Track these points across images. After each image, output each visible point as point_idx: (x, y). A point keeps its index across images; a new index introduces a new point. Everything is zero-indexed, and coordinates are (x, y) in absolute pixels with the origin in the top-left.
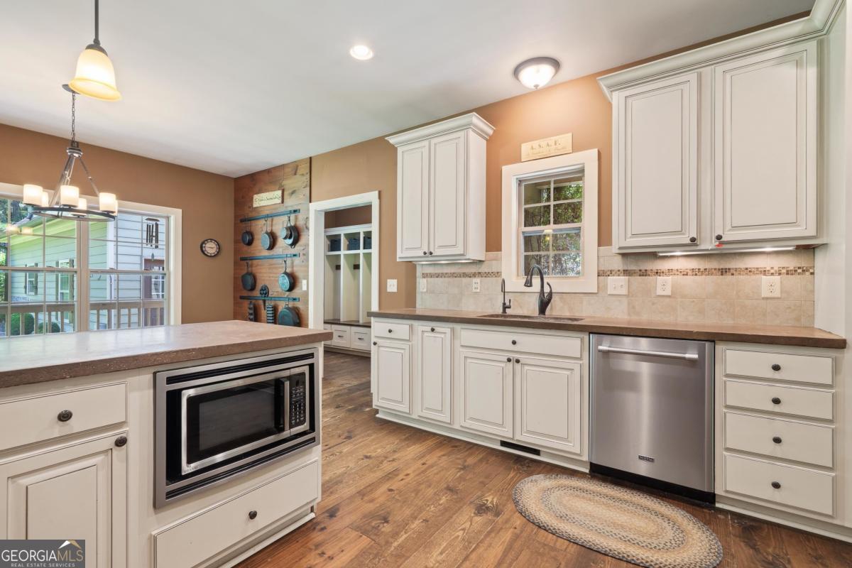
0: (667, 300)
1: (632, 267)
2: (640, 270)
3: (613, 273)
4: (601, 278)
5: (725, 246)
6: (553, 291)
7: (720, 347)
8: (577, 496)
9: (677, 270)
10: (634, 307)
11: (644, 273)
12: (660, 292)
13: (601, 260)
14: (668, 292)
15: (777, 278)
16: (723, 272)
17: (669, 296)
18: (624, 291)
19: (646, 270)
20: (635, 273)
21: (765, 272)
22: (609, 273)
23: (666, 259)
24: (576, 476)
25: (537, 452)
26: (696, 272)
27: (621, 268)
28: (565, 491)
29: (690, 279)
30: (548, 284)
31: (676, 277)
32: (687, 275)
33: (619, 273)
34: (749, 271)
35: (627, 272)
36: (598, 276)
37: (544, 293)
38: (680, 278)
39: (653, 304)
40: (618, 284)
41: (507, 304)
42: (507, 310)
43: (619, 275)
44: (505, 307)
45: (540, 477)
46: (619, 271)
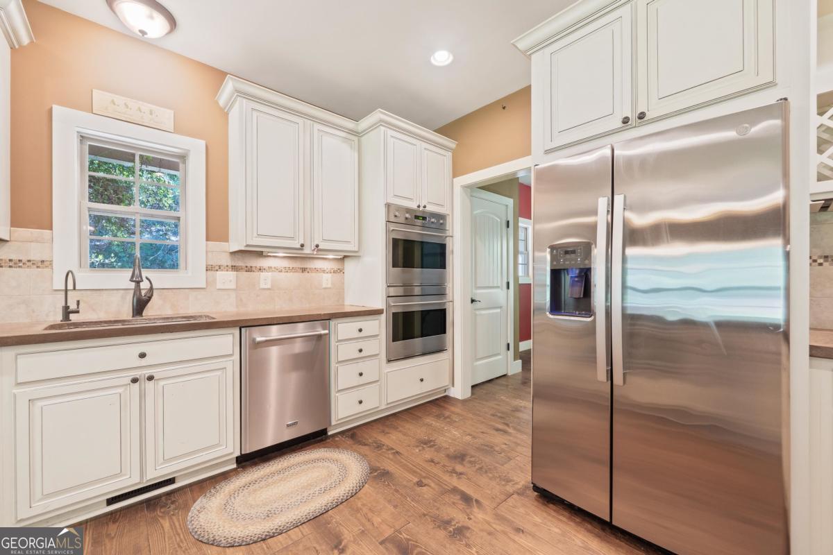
0: (268, 292)
1: (240, 263)
2: (247, 267)
3: (222, 268)
4: (209, 272)
5: (320, 253)
6: (154, 287)
7: (332, 323)
8: (255, 491)
9: (275, 268)
10: (241, 300)
11: (249, 269)
12: (262, 286)
13: (210, 254)
14: (269, 286)
15: (330, 275)
16: (304, 270)
17: (269, 289)
18: (233, 286)
19: (251, 267)
20: (242, 269)
21: (324, 271)
22: (217, 268)
23: (266, 258)
24: (231, 476)
25: (171, 481)
26: (287, 270)
27: (230, 264)
28: (241, 495)
29: (283, 274)
30: (147, 278)
31: (274, 273)
32: (281, 271)
33: (227, 268)
34: (317, 270)
35: (234, 268)
36: (207, 270)
37: (140, 290)
38: (276, 274)
39: (258, 296)
40: (226, 279)
41: (73, 306)
42: (73, 317)
43: (227, 270)
44: (67, 312)
45: (200, 502)
46: (227, 266)
